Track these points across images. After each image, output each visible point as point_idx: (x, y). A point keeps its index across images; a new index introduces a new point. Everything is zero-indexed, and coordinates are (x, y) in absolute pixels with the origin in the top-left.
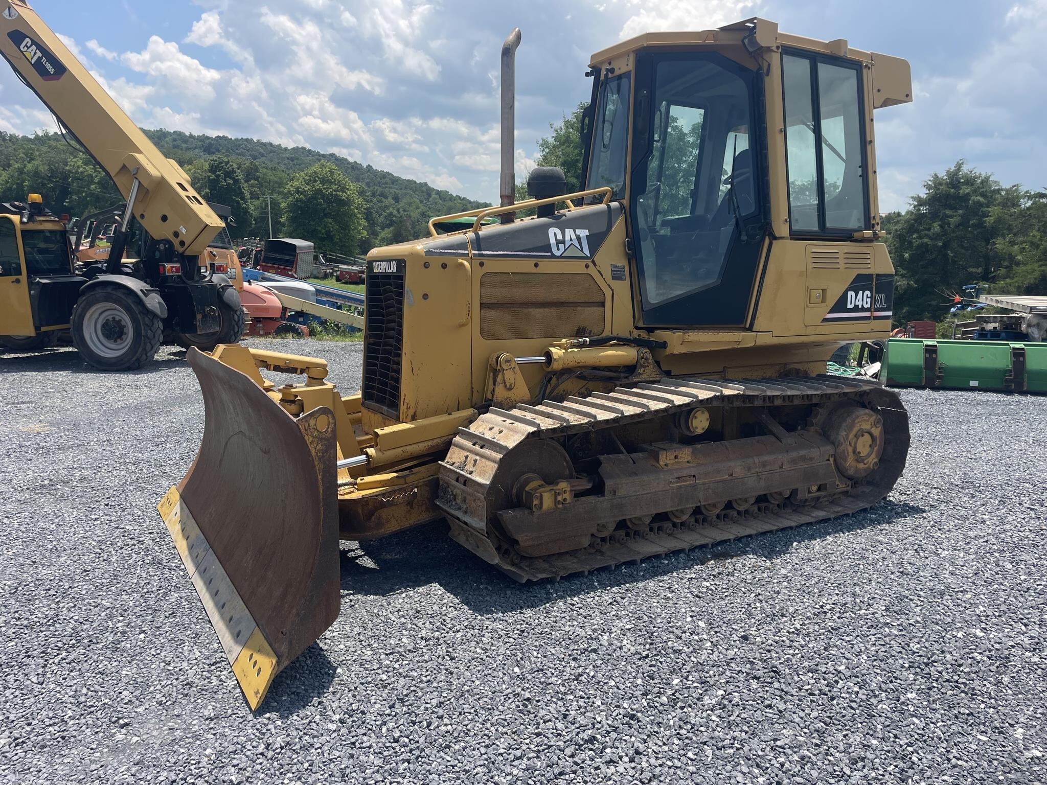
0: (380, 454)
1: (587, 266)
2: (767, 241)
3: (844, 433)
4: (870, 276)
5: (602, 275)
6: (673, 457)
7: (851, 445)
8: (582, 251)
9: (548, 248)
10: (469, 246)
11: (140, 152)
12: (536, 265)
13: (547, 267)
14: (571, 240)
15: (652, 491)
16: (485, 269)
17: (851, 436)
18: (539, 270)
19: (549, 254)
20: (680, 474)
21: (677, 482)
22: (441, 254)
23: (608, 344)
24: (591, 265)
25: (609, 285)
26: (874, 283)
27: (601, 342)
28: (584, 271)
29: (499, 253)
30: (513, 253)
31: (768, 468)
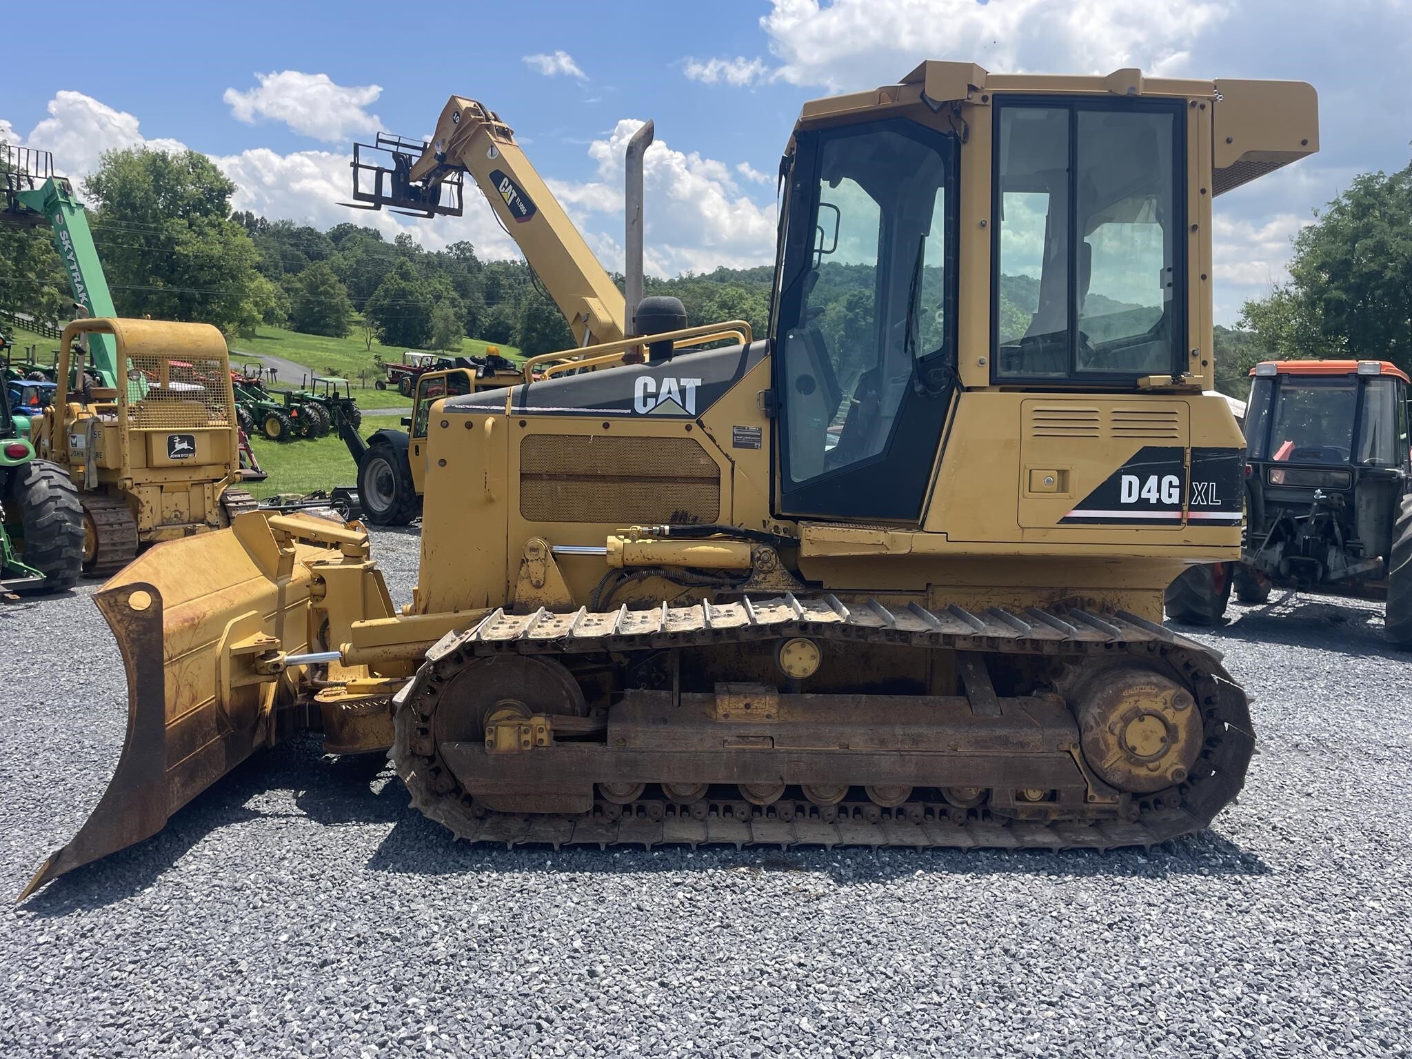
0: (354, 651)
1: (689, 428)
2: (955, 393)
3: (1095, 711)
4: (1179, 452)
5: (714, 441)
6: (741, 705)
7: (1112, 732)
8: (684, 407)
9: (630, 403)
10: (509, 401)
11: (594, 295)
12: (606, 426)
13: (621, 427)
14: (670, 392)
15: (690, 749)
16: (528, 430)
17: (1114, 717)
18: (610, 432)
19: (629, 411)
20: (742, 732)
21: (739, 743)
22: (466, 411)
23: (713, 536)
24: (695, 426)
25: (727, 455)
26: (1188, 464)
27: (703, 533)
28: (685, 434)
29: (551, 409)
30: (572, 410)
31: (923, 746)
